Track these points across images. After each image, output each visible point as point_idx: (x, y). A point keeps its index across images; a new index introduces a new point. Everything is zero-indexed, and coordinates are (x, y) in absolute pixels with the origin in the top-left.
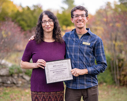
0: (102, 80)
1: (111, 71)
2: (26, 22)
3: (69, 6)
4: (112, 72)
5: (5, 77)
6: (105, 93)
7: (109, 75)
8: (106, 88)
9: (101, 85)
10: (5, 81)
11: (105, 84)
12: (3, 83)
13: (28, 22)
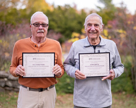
0: (120, 88)
1: (131, 79)
2: (56, 23)
3: (106, 5)
4: (133, 80)
5: (16, 82)
6: (121, 103)
7: (129, 83)
8: (124, 97)
9: (120, 94)
10: (16, 86)
11: (124, 93)
12: (14, 88)
13: (59, 22)
